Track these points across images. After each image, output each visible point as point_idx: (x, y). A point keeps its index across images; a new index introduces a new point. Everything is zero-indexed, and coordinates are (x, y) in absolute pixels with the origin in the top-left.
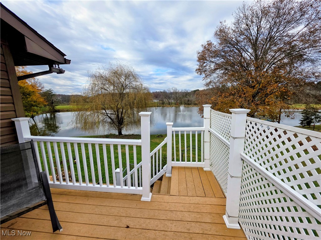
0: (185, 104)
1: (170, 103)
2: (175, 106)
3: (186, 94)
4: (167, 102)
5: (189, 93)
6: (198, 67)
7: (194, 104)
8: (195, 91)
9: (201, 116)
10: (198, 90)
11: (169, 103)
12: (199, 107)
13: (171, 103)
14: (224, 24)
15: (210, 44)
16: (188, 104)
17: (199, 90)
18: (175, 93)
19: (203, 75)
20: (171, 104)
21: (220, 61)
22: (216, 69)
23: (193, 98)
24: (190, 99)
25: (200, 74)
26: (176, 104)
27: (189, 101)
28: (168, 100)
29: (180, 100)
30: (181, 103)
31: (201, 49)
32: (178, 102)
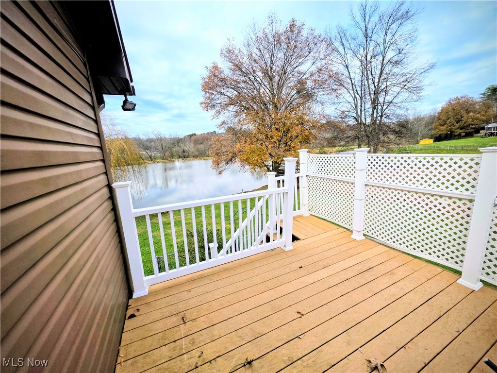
0: (179, 157)
1: (153, 158)
2: (162, 162)
3: (178, 141)
4: (147, 155)
5: (181, 139)
6: (203, 100)
7: (194, 157)
8: (191, 136)
9: (218, 171)
10: (195, 134)
11: (151, 157)
13: (154, 156)
14: (232, 42)
15: (216, 68)
16: (184, 156)
17: (197, 134)
18: (160, 140)
19: (212, 112)
20: (155, 159)
21: (231, 93)
22: (227, 105)
23: (190, 147)
24: (186, 148)
25: (207, 110)
26: (164, 158)
27: (184, 152)
28: (148, 151)
29: (169, 151)
30: (173, 156)
31: (206, 74)
32: (166, 154)
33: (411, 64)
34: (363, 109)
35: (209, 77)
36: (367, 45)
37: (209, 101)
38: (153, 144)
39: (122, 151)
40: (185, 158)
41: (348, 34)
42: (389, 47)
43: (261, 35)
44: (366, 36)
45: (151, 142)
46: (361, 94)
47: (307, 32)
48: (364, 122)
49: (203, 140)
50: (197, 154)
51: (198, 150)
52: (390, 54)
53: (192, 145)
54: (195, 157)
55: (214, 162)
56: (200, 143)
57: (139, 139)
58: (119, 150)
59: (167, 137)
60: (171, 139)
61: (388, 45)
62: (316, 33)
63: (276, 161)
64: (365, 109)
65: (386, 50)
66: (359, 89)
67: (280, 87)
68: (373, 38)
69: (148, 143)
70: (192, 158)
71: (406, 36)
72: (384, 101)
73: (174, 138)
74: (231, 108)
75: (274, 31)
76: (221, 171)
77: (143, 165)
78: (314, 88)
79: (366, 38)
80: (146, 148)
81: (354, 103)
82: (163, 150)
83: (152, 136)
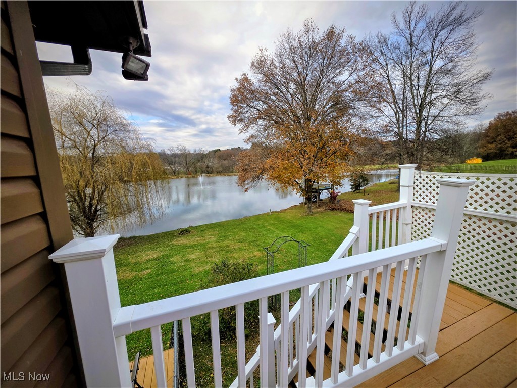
0: (203, 172)
1: (176, 173)
2: (186, 177)
3: (201, 156)
4: (171, 170)
5: (205, 155)
6: (231, 113)
7: (217, 173)
8: (215, 151)
9: (244, 189)
10: (219, 150)
11: (174, 172)
12: (237, 177)
13: (178, 171)
14: (265, 53)
15: (246, 79)
16: (208, 171)
17: (221, 149)
18: (185, 155)
19: (239, 126)
20: (178, 174)
21: (261, 105)
22: (256, 119)
23: (214, 163)
24: (210, 164)
25: (235, 124)
26: (187, 174)
27: (208, 167)
28: (173, 166)
29: (193, 166)
30: (196, 172)
31: (236, 85)
32: (190, 170)
33: (465, 74)
34: (405, 124)
35: (239, 90)
36: (412, 54)
37: (237, 115)
38: (177, 159)
39: (145, 165)
40: (208, 173)
41: (389, 43)
42: (438, 56)
43: (296, 44)
44: (411, 44)
45: (175, 157)
46: (403, 107)
47: (346, 40)
48: (405, 137)
49: (228, 155)
50: (221, 169)
51: (222, 166)
52: (438, 64)
53: (216, 161)
54: (219, 173)
55: (240, 179)
56: (224, 158)
57: (164, 154)
58: (142, 164)
59: (192, 152)
60: (196, 154)
61: (436, 54)
62: (356, 41)
63: (310, 179)
64: (406, 124)
65: (434, 59)
66: (400, 102)
67: (314, 99)
68: (419, 47)
69: (173, 158)
70: (216, 174)
71: (459, 42)
72: (428, 116)
73: (198, 154)
74: (260, 122)
75: (310, 40)
76: (247, 189)
77: (167, 180)
78: (353, 100)
79: (411, 46)
80: (171, 163)
81: (396, 117)
82: (187, 166)
83: (177, 151)
